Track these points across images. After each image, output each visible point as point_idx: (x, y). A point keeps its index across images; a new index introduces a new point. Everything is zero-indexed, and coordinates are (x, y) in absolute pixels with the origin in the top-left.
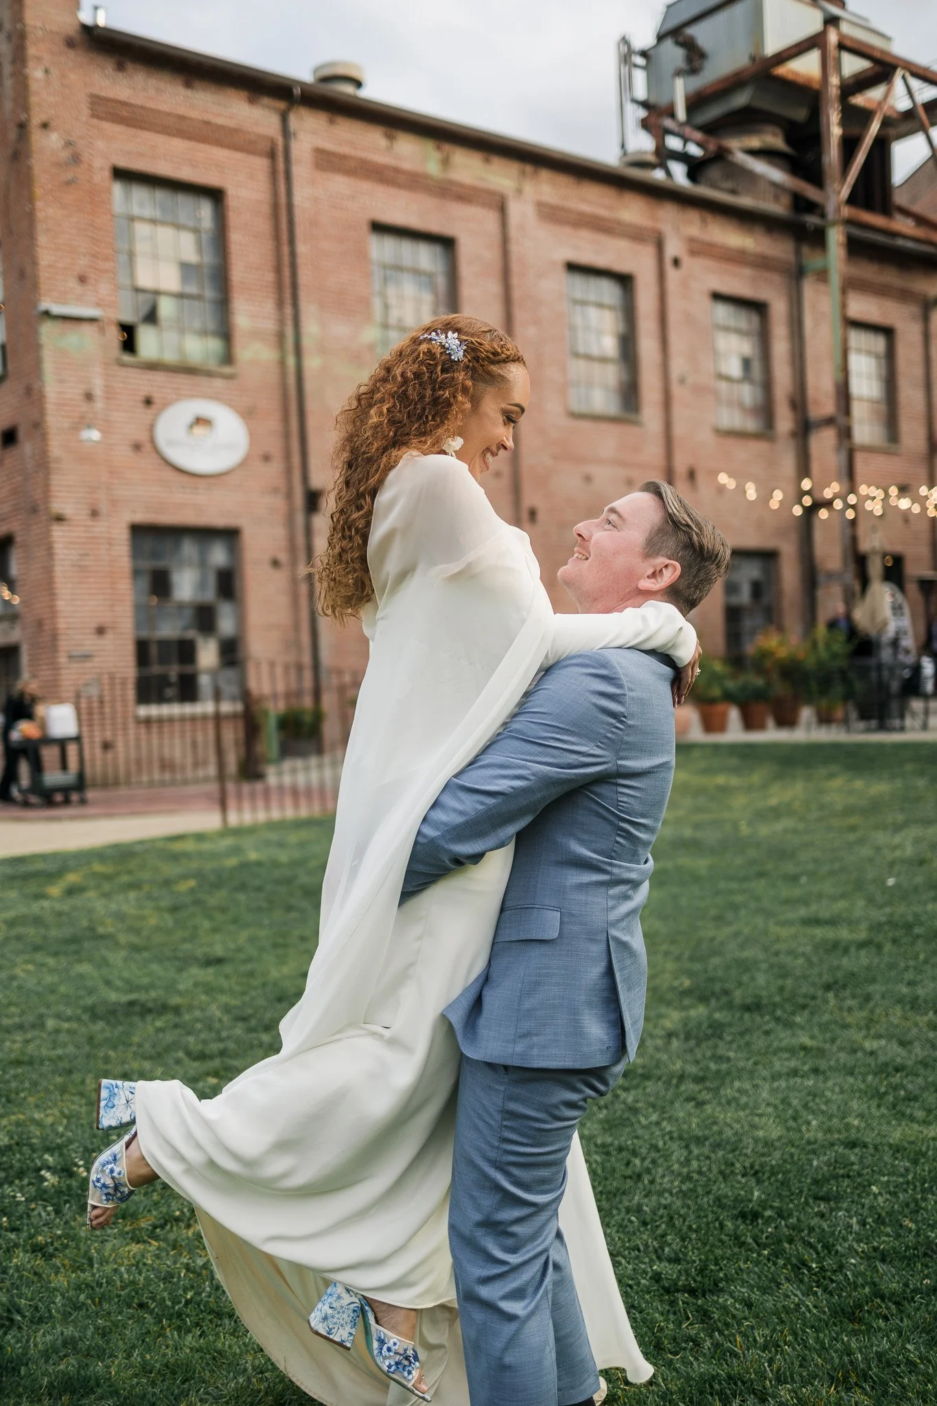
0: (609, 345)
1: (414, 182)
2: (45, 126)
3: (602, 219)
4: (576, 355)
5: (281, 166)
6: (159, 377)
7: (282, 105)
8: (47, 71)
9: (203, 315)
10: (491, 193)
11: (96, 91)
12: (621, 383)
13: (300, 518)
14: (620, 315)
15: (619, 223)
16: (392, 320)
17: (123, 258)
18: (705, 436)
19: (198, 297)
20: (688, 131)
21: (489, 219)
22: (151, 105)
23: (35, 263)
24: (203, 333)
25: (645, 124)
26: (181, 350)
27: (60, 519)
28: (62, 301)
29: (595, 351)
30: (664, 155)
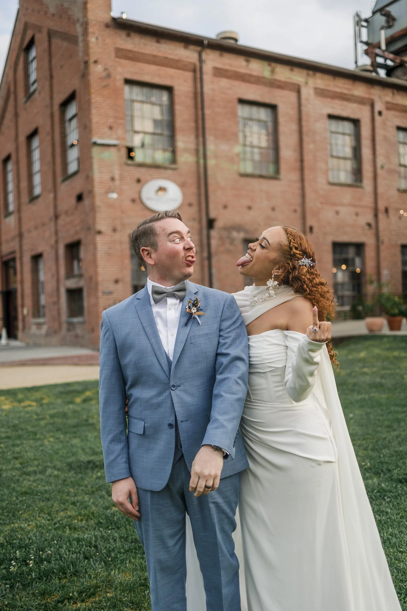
0: (348, 152)
1: (258, 81)
2: (96, 62)
3: (345, 94)
4: (332, 156)
5: (198, 75)
6: (143, 170)
7: (199, 49)
8: (97, 38)
9: (164, 142)
10: (294, 84)
11: (118, 46)
12: (353, 168)
13: (205, 231)
14: (353, 137)
15: (353, 96)
16: (248, 143)
17: (129, 118)
18: (394, 192)
19: (161, 135)
20: (386, 54)
21: (292, 96)
22: (141, 51)
23: (90, 121)
24: (164, 150)
25: (366, 52)
26: (153, 158)
27: (99, 232)
28: (102, 137)
29: (341, 155)
30: (375, 66)
